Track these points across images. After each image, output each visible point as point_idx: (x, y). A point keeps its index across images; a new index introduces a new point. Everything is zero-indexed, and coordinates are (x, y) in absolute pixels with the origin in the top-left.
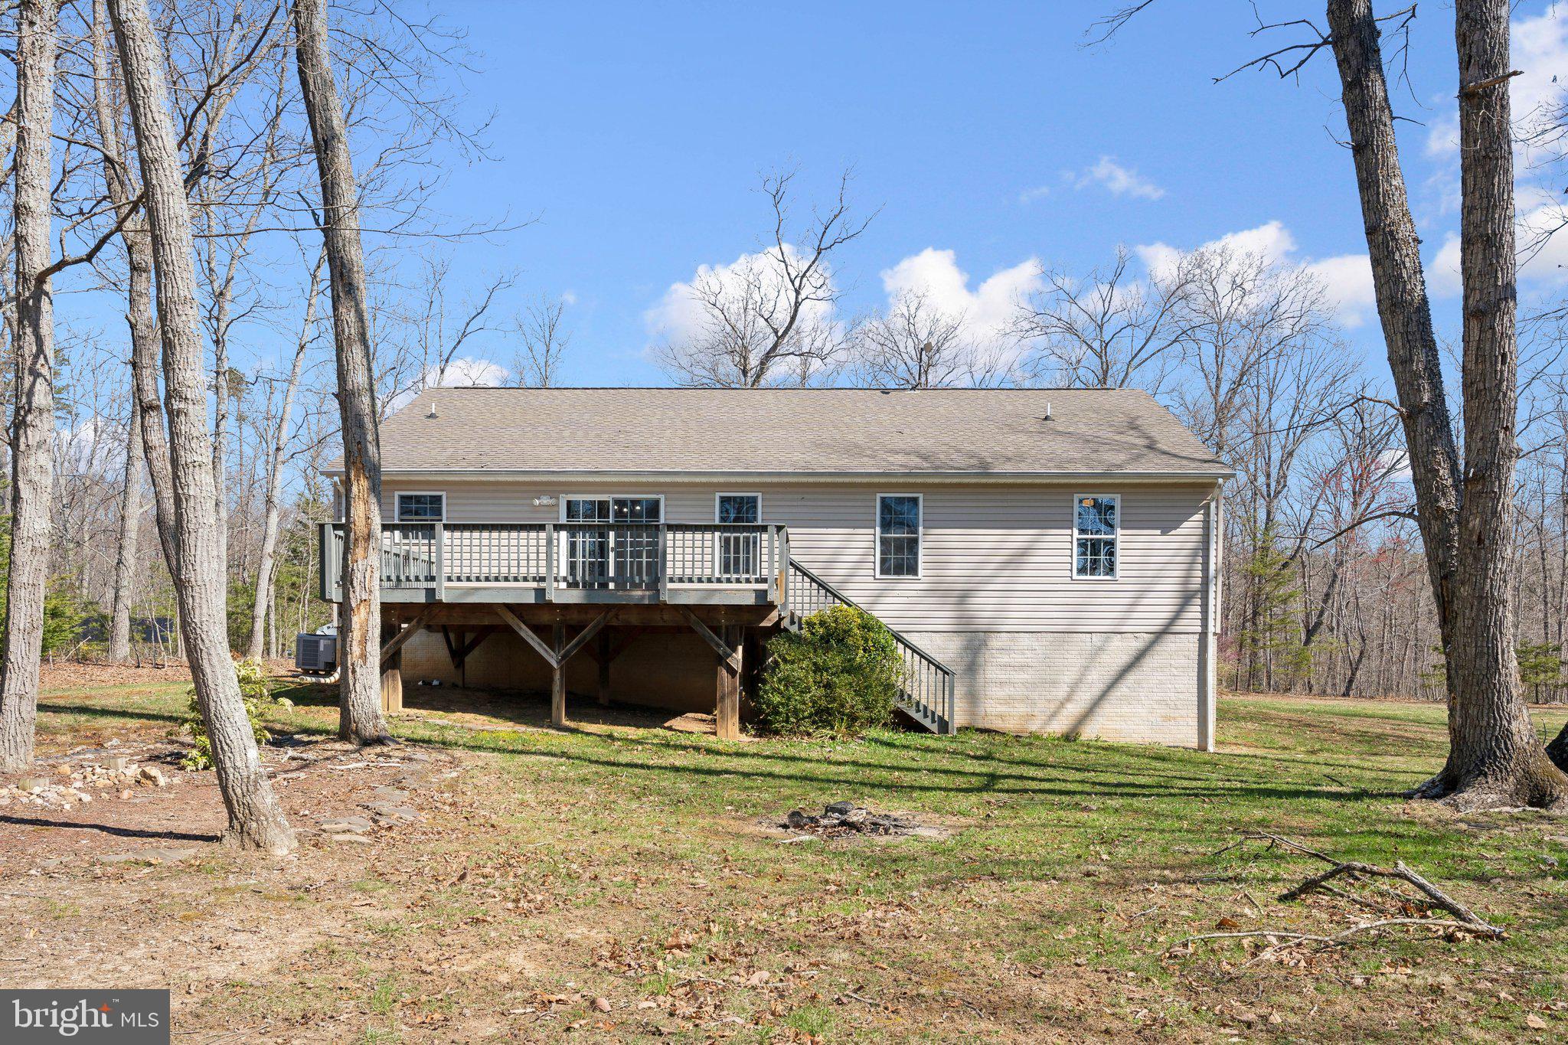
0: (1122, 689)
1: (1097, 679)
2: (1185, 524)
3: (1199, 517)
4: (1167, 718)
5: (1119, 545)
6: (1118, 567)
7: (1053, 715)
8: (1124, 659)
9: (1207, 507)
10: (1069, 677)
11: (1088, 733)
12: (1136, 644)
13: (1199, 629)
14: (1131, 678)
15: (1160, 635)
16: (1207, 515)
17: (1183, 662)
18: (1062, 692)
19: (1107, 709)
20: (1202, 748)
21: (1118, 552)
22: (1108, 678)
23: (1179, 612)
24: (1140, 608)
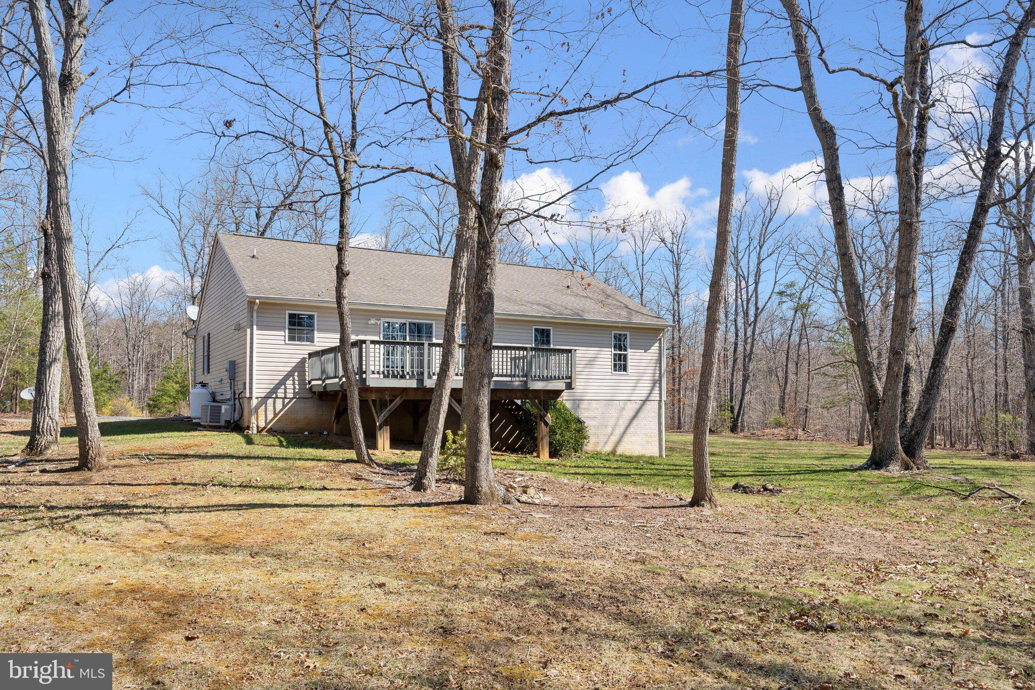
0: (631, 429)
1: (623, 423)
2: (653, 348)
3: (657, 344)
4: (647, 442)
5: (629, 357)
6: (629, 368)
7: (606, 443)
8: (632, 414)
9: (660, 340)
10: (612, 423)
11: (619, 451)
12: (636, 406)
13: (658, 399)
14: (635, 422)
15: (645, 402)
16: (660, 343)
17: (653, 414)
18: (609, 430)
19: (626, 438)
20: (661, 456)
21: (629, 361)
22: (626, 423)
23: (652, 390)
24: (638, 388)
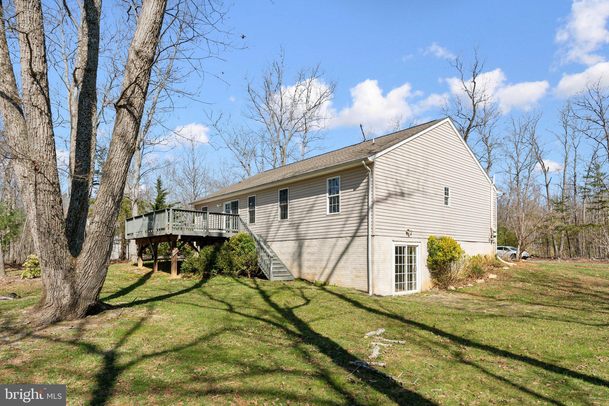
0: (341, 263)
2: (362, 184)
3: (366, 180)
4: (357, 277)
5: (340, 198)
6: (340, 208)
7: (321, 274)
10: (326, 258)
11: (331, 283)
12: (345, 243)
14: (345, 257)
15: (353, 238)
17: (362, 250)
18: (324, 264)
19: (336, 272)
21: (340, 201)
23: (359, 226)
24: (347, 226)
